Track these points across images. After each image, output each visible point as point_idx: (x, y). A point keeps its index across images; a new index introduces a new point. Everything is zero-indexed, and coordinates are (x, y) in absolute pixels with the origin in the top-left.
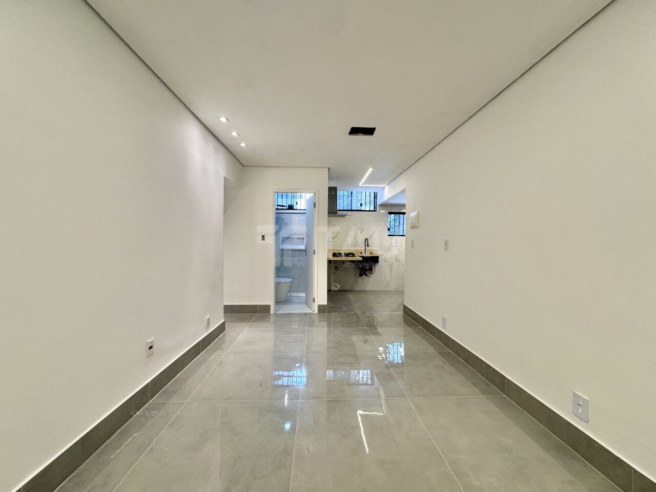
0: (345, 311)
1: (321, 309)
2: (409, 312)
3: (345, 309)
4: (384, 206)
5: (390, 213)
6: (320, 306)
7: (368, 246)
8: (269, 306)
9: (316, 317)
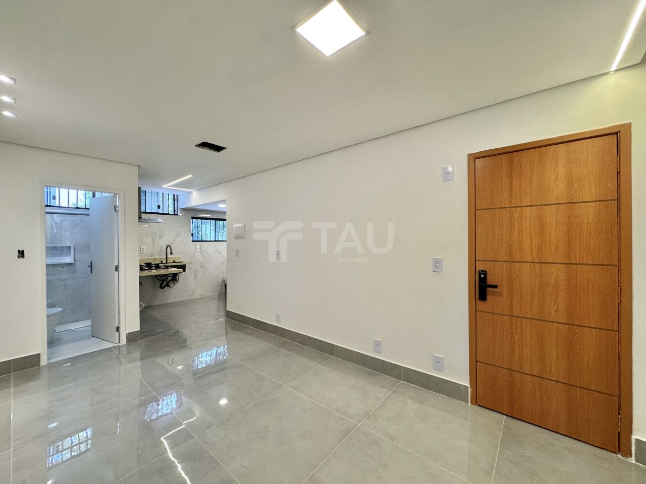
0: (162, 332)
1: (131, 337)
2: (234, 317)
3: (160, 330)
4: (185, 210)
5: (193, 218)
6: (129, 335)
7: (171, 254)
8: (38, 355)
9: (124, 350)
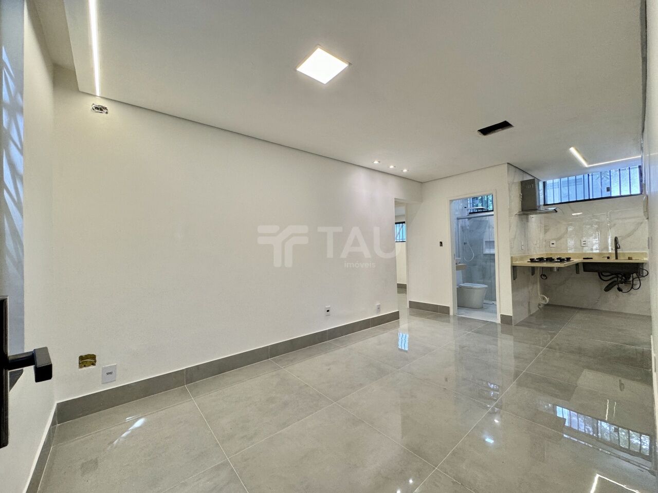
1: (505, 320)
6: (503, 317)
8: (447, 308)
9: (499, 329)
